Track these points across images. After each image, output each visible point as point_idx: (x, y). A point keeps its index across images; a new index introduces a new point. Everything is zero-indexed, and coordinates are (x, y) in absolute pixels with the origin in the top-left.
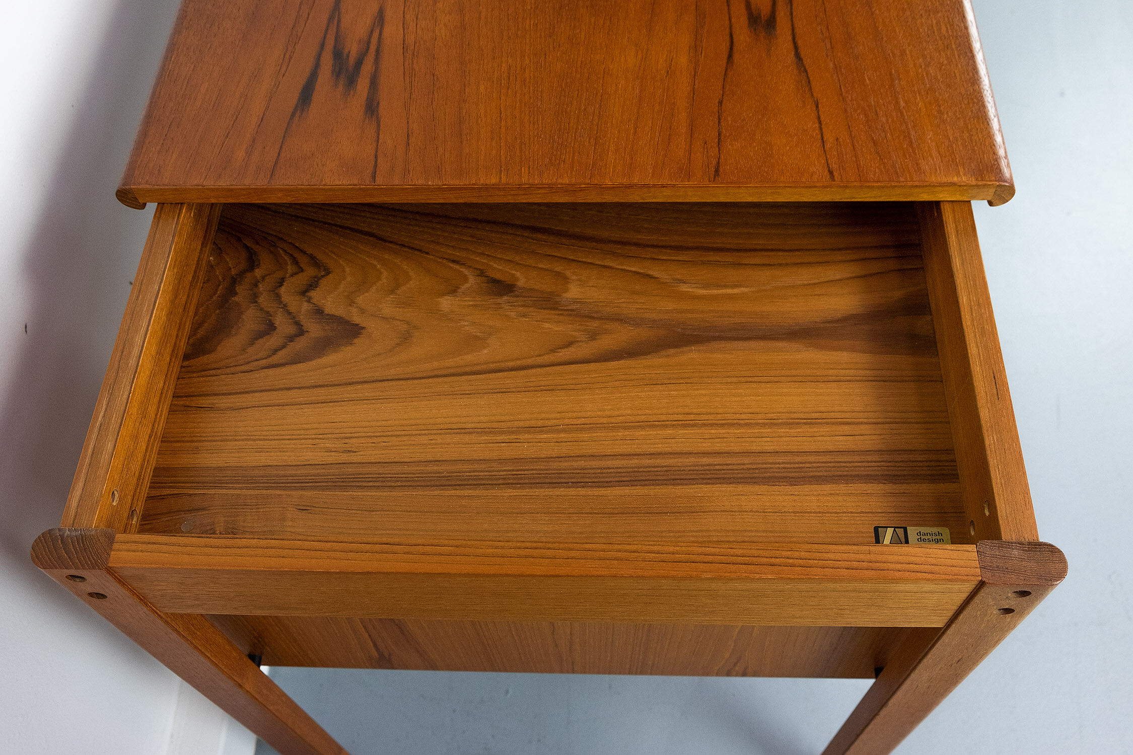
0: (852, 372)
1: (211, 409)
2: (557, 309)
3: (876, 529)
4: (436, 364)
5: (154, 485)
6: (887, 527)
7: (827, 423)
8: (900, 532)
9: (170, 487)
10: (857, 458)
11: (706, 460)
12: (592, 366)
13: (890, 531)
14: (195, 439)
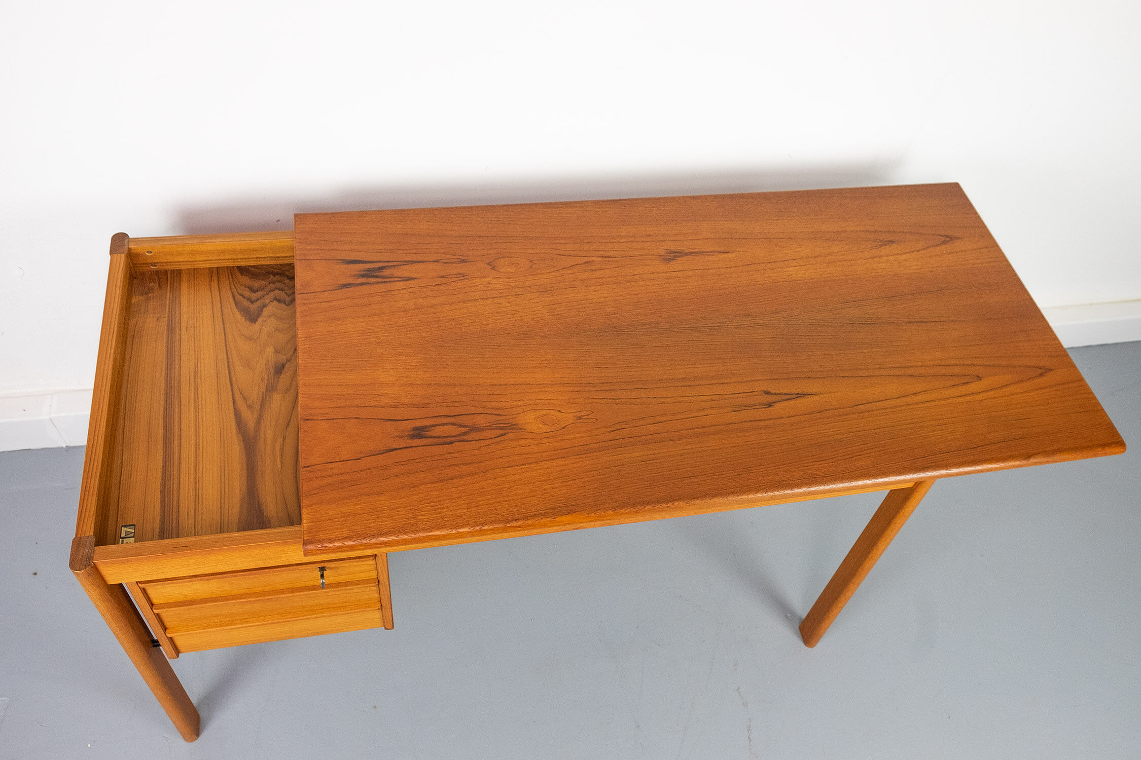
0: (226, 515)
1: (211, 280)
2: (267, 391)
3: (134, 525)
4: (234, 352)
5: (172, 271)
6: (135, 529)
7: (195, 501)
8: (132, 535)
9: (171, 277)
10: (174, 517)
11: (176, 456)
12: (232, 408)
13: (133, 531)
14: (196, 292)
